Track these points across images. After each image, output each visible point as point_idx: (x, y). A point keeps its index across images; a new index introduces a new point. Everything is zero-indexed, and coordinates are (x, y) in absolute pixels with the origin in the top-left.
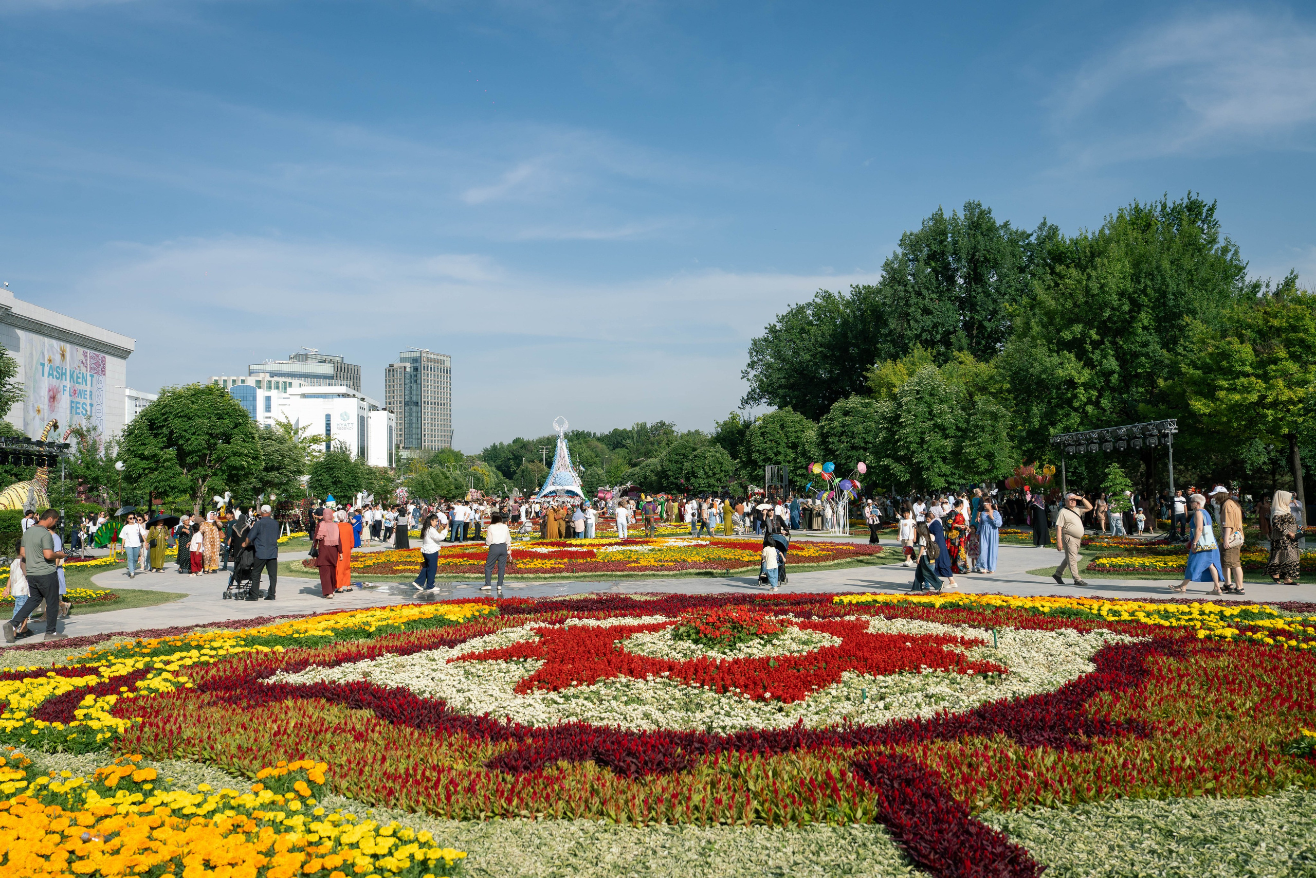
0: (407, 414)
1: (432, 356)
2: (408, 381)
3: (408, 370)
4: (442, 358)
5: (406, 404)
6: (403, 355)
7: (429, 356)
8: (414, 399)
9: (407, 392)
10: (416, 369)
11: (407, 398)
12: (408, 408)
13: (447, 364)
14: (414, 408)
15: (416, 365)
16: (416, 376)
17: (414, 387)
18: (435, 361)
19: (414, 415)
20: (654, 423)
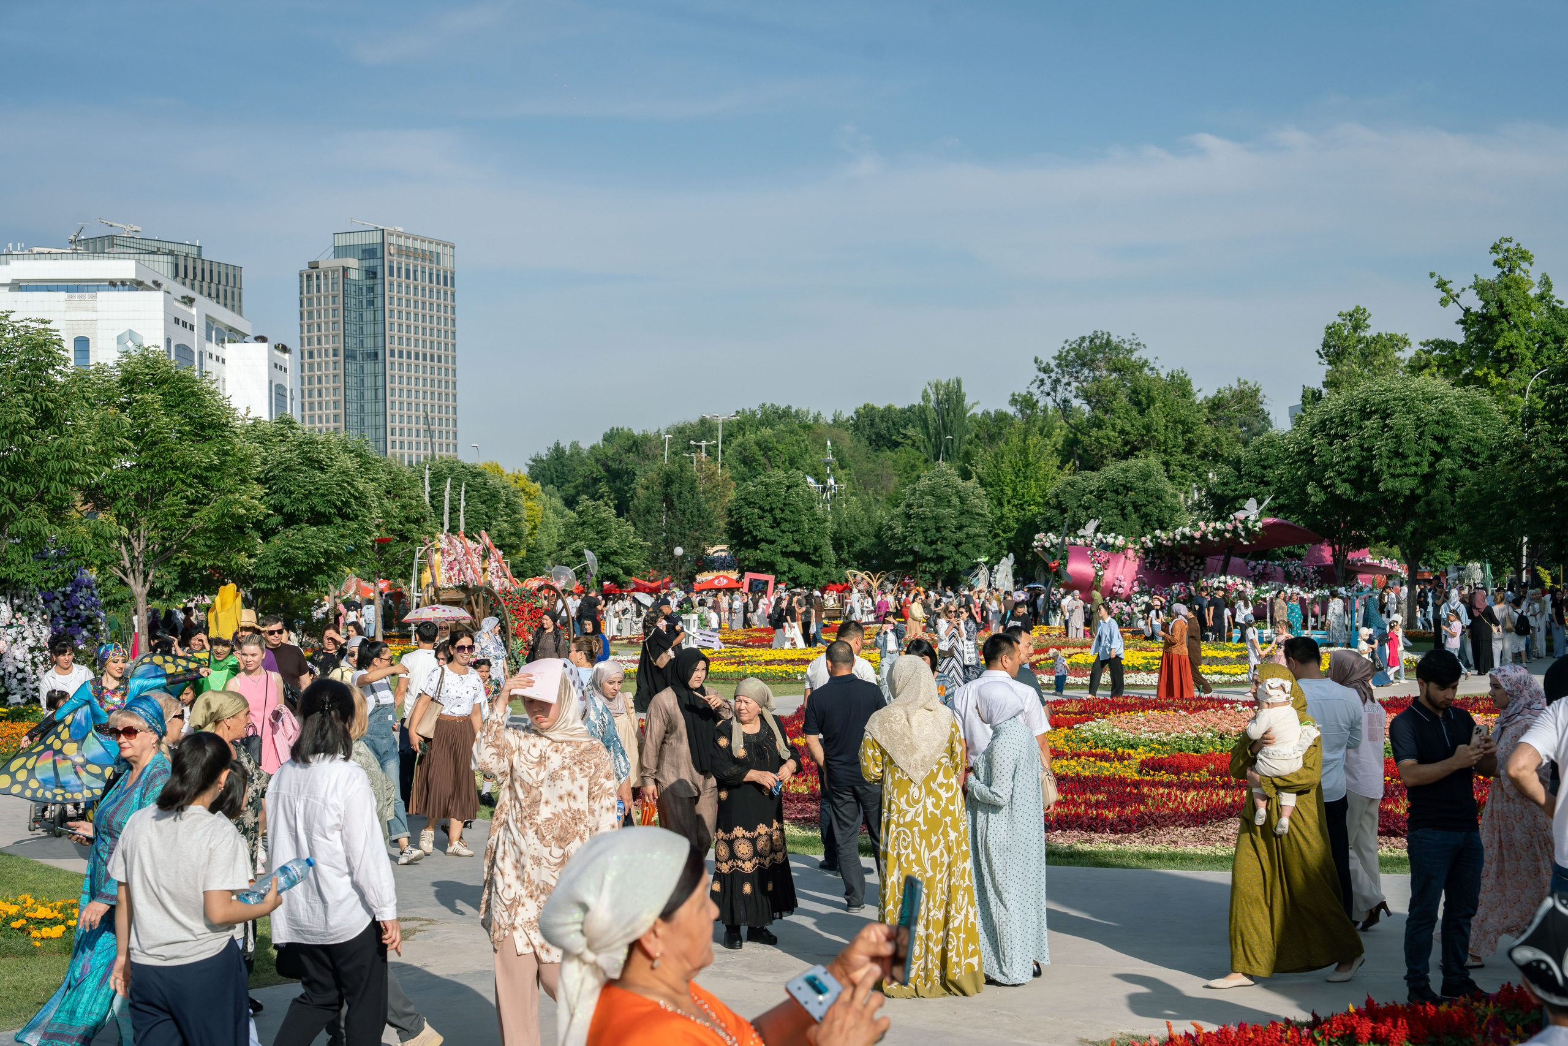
0: (352, 381)
1: (410, 243)
2: (352, 302)
3: (354, 275)
4: (433, 247)
5: (350, 356)
6: (341, 241)
7: (402, 241)
8: (368, 344)
9: (352, 329)
10: (371, 274)
11: (352, 343)
12: (352, 367)
13: (446, 263)
14: (369, 367)
15: (372, 263)
16: (371, 289)
17: (368, 316)
18: (416, 254)
19: (369, 381)
20: (1074, 337)
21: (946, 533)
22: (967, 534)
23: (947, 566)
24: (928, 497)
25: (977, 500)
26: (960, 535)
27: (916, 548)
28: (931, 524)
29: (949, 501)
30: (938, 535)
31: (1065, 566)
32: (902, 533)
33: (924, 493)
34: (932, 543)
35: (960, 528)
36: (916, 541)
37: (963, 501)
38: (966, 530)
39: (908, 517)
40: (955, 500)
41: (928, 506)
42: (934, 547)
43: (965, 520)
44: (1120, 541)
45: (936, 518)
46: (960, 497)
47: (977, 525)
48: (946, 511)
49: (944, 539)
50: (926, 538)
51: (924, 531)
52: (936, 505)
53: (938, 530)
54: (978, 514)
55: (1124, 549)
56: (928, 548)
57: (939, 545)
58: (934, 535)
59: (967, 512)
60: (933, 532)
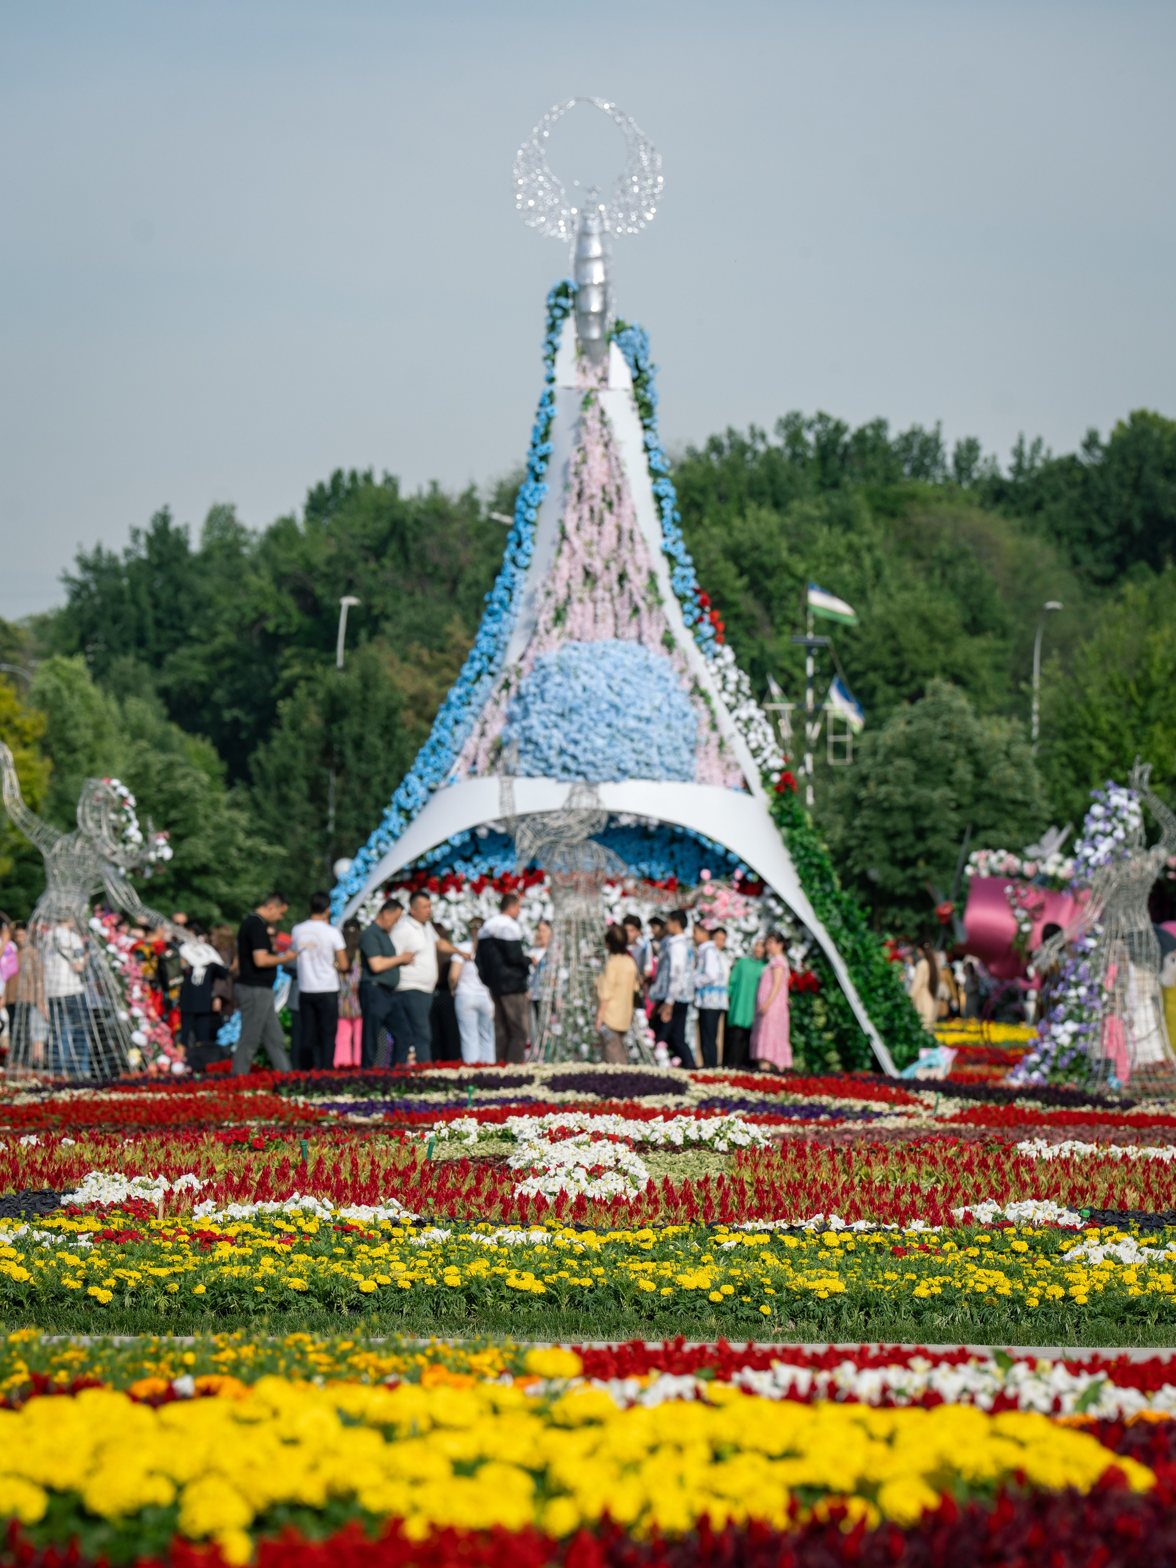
24: (900, 762)
25: (1010, 772)
27: (874, 874)
28: (901, 822)
29: (950, 772)
30: (920, 847)
31: (962, 912)
32: (843, 840)
33: (893, 752)
34: (907, 863)
36: (870, 858)
37: (980, 774)
39: (858, 804)
40: (963, 771)
41: (899, 781)
42: (910, 872)
43: (982, 814)
45: (915, 811)
46: (977, 763)
47: (1011, 825)
48: (939, 794)
50: (894, 851)
52: (917, 780)
53: (920, 834)
54: (1014, 802)
56: (898, 875)
57: (922, 868)
58: (912, 846)
59: (990, 796)
60: (910, 838)
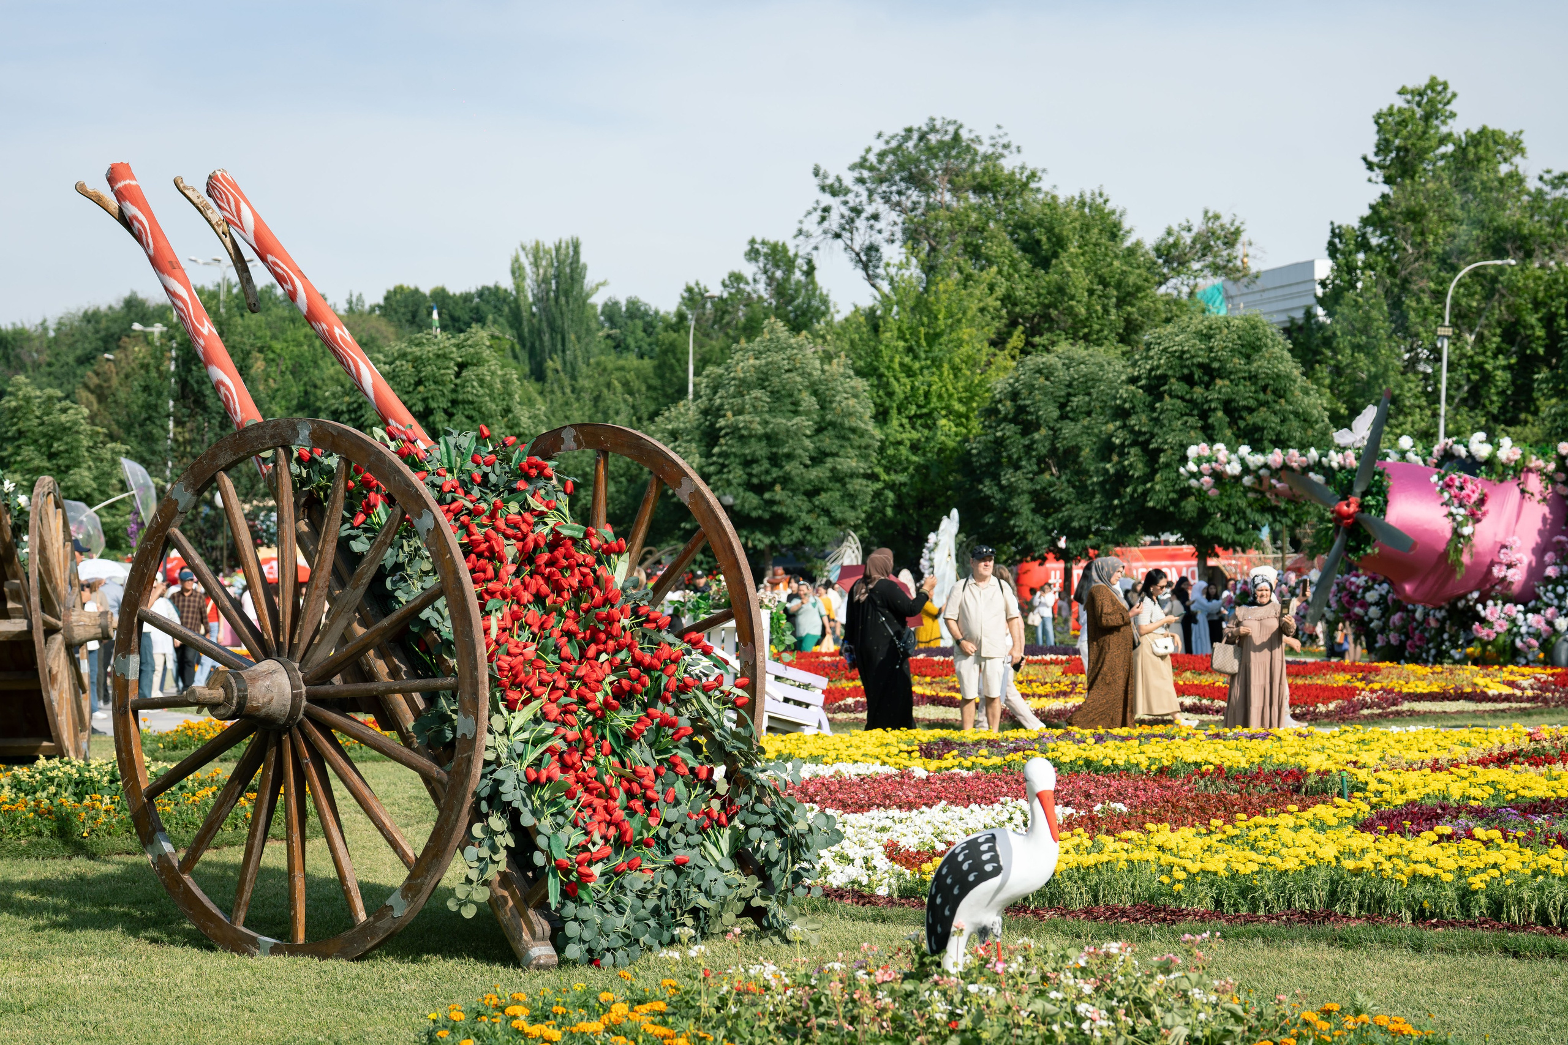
21: (792, 468)
22: (833, 470)
23: (788, 537)
24: (754, 393)
25: (852, 402)
26: (814, 473)
27: (729, 498)
28: (760, 449)
29: (796, 404)
30: (776, 473)
31: (1382, 511)
33: (744, 385)
34: (764, 488)
35: (818, 458)
37: (824, 404)
38: (829, 462)
39: (716, 433)
40: (808, 401)
41: (756, 411)
42: (767, 496)
43: (828, 441)
44: (1508, 450)
45: (770, 438)
46: (818, 394)
47: (852, 452)
48: (791, 423)
49: (786, 481)
50: (750, 477)
51: (748, 463)
52: (772, 410)
53: (775, 460)
54: (854, 430)
55: (1519, 470)
56: (753, 499)
57: (778, 493)
58: (767, 472)
59: (832, 424)
60: (766, 465)
